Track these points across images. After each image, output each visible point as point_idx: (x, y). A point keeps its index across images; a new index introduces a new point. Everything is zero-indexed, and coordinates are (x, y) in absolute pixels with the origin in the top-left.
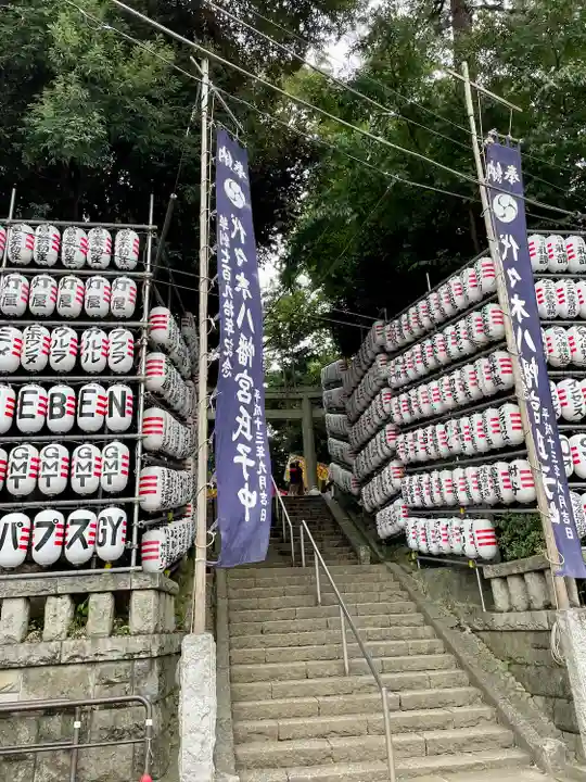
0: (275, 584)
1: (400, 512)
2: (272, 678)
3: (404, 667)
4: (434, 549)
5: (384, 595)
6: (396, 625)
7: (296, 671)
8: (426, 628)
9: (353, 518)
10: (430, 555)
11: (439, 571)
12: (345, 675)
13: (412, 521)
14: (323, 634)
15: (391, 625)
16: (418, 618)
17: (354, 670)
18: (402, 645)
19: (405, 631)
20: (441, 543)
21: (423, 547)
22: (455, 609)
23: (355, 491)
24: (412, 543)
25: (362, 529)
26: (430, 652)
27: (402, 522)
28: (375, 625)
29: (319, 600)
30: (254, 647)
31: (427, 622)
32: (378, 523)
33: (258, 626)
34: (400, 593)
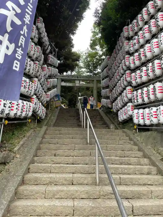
0: (69, 134)
1: (130, 108)
2: (50, 183)
3: (134, 183)
4: (148, 122)
5: (121, 142)
6: (128, 157)
7: (66, 180)
8: (145, 159)
9: (109, 116)
10: (145, 125)
11: (149, 133)
12: (96, 185)
13: (136, 111)
14: (87, 159)
15: (125, 157)
16: (140, 154)
17: (102, 182)
18: (132, 168)
19: (133, 160)
20: (153, 119)
21: (141, 122)
22: (159, 151)
23: (110, 106)
24: (136, 121)
25: (112, 120)
26: (148, 174)
27: (130, 113)
28: (116, 156)
29: (88, 142)
30: (48, 163)
31: (145, 156)
32: (119, 115)
33: (54, 152)
34: (129, 142)
